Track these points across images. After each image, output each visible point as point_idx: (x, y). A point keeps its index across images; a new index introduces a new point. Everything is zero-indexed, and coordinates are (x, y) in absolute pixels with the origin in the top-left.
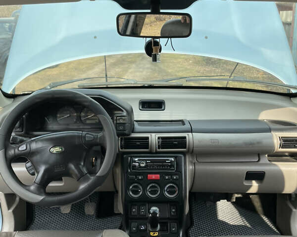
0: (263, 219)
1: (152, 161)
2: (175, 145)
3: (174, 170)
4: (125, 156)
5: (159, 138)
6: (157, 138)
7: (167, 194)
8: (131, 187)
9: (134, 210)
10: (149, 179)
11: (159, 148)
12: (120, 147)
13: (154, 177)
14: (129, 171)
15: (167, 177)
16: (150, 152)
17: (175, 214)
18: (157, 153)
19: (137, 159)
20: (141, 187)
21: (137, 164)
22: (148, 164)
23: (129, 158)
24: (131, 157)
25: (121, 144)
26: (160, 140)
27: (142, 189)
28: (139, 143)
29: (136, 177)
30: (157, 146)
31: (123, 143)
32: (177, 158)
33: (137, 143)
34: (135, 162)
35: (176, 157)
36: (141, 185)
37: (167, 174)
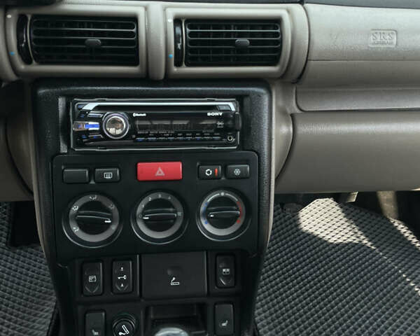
0: (392, 224)
1: (153, 113)
2: (241, 49)
3: (233, 144)
4: (42, 91)
5: (177, 21)
6: (170, 21)
7: (208, 227)
8: (75, 208)
9: (91, 278)
10: (141, 177)
11: (178, 64)
12: (15, 52)
13: (160, 170)
14: (64, 149)
15: (208, 172)
16: (146, 79)
17: (231, 282)
18: (170, 80)
19: (90, 106)
20: (112, 207)
21: (93, 126)
22: (138, 123)
23: (61, 102)
24: (70, 97)
25: (19, 40)
26: (185, 30)
27: (116, 213)
28: (97, 40)
29: (92, 173)
30: (172, 55)
31: (28, 35)
32: (246, 101)
33: (91, 39)
34: (84, 116)
35: (240, 99)
36: (114, 200)
37: (210, 159)
